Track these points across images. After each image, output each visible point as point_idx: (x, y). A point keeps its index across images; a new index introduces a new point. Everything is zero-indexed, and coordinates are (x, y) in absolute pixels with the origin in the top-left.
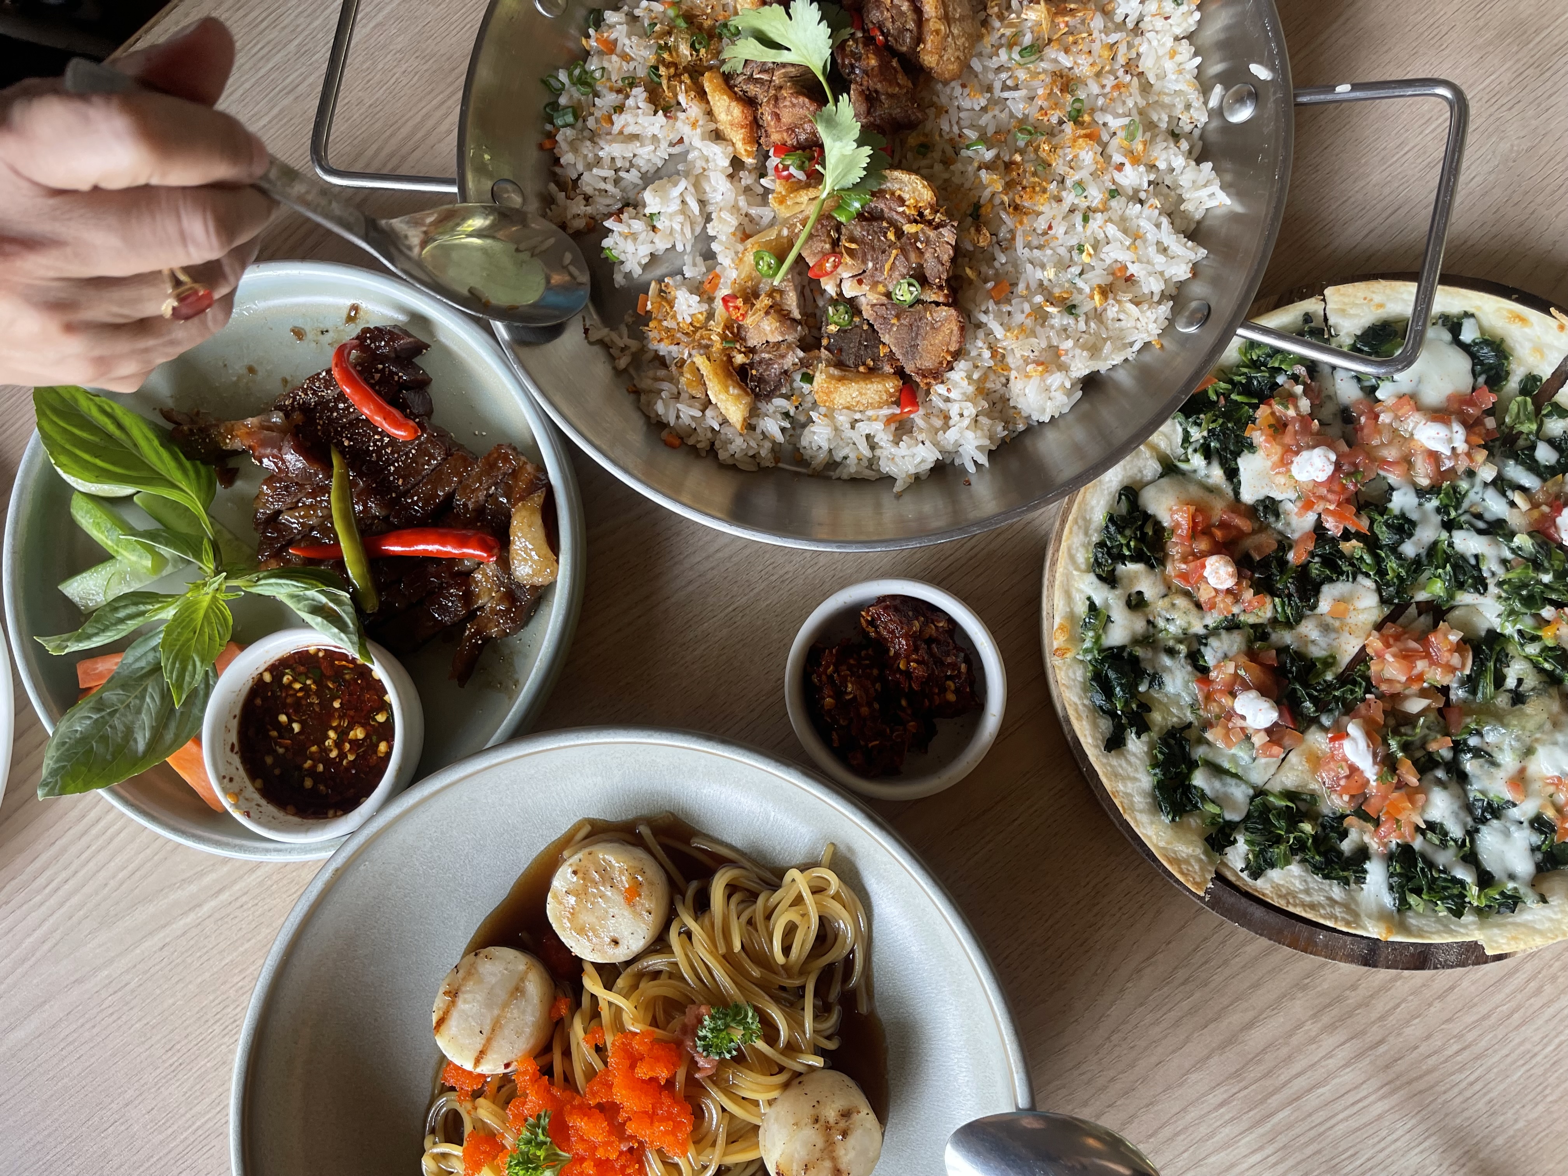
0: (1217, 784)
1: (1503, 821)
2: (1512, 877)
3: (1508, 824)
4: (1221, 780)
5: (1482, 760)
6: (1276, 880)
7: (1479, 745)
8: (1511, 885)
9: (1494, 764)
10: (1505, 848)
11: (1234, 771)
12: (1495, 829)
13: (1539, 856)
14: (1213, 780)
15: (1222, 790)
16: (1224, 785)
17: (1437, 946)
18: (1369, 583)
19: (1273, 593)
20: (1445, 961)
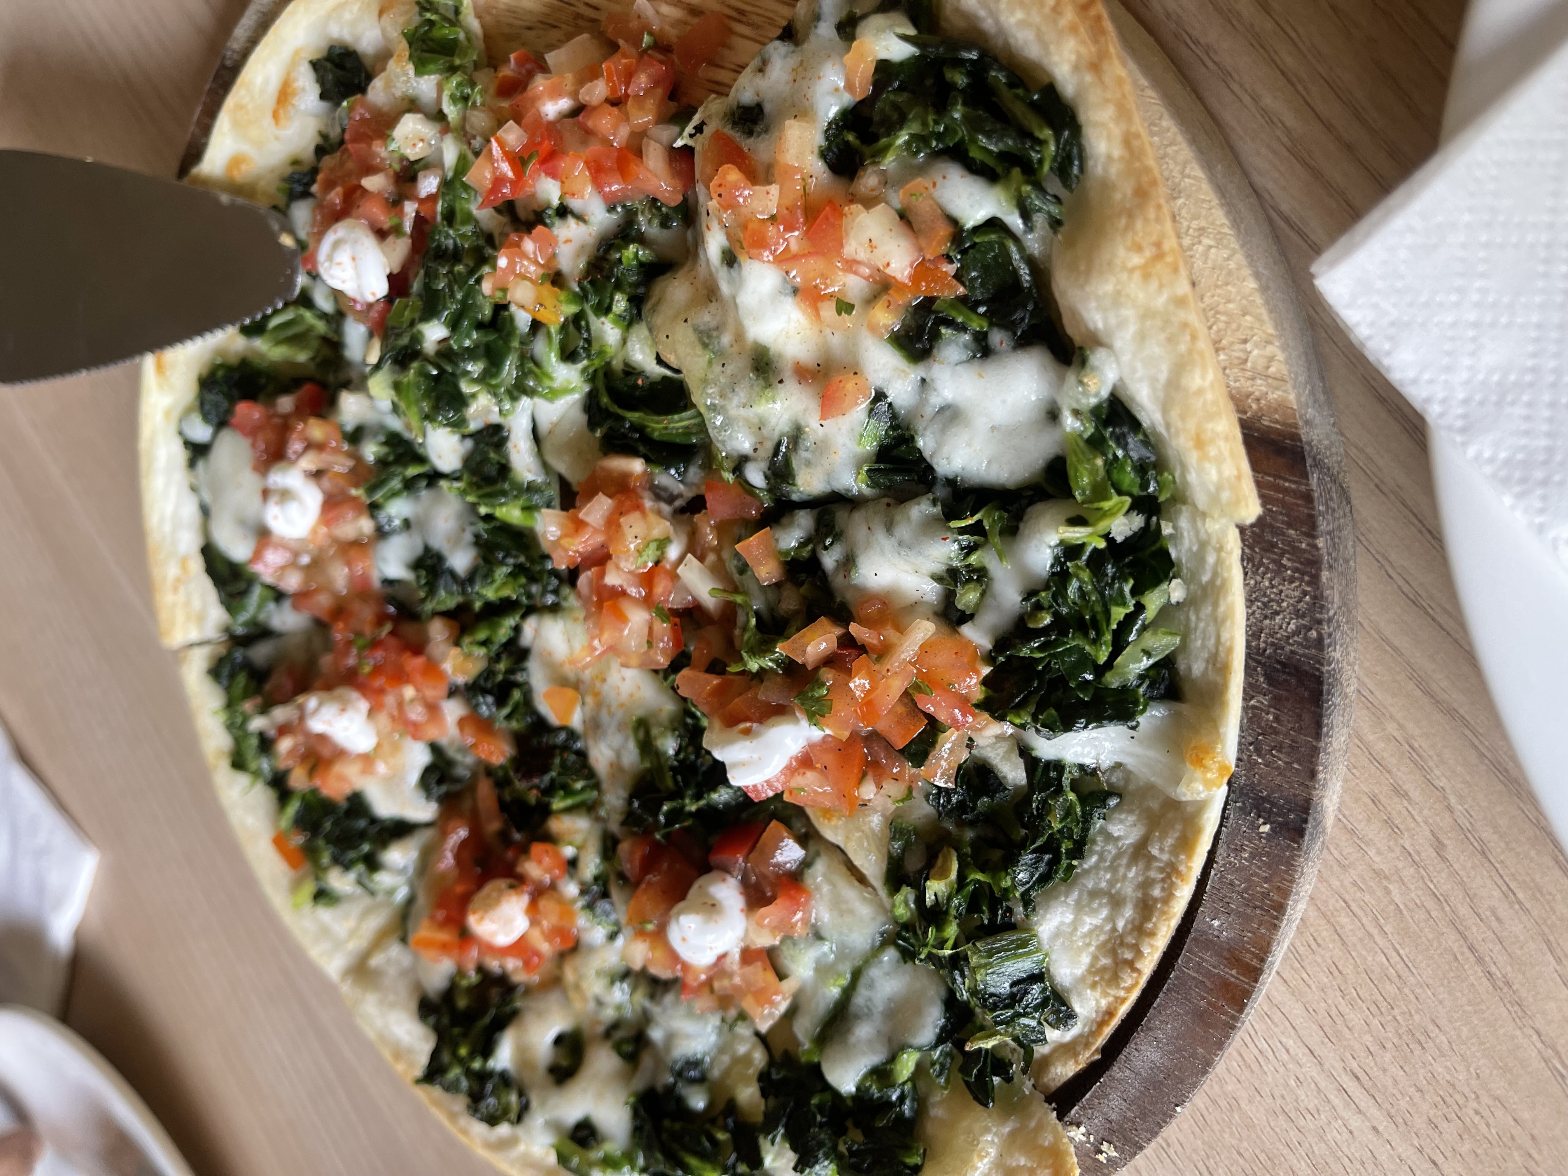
0: (863, 1031)
1: (920, 425)
2: (1053, 415)
3: (929, 411)
4: (857, 1017)
5: (795, 463)
6: (1079, 971)
7: (764, 465)
8: (1070, 423)
9: (796, 435)
10: (981, 424)
11: (845, 981)
12: (939, 445)
13: (998, 338)
14: (852, 1039)
15: (877, 1017)
16: (869, 1014)
17: (1253, 634)
18: (530, 627)
19: (545, 812)
20: (1298, 614)
